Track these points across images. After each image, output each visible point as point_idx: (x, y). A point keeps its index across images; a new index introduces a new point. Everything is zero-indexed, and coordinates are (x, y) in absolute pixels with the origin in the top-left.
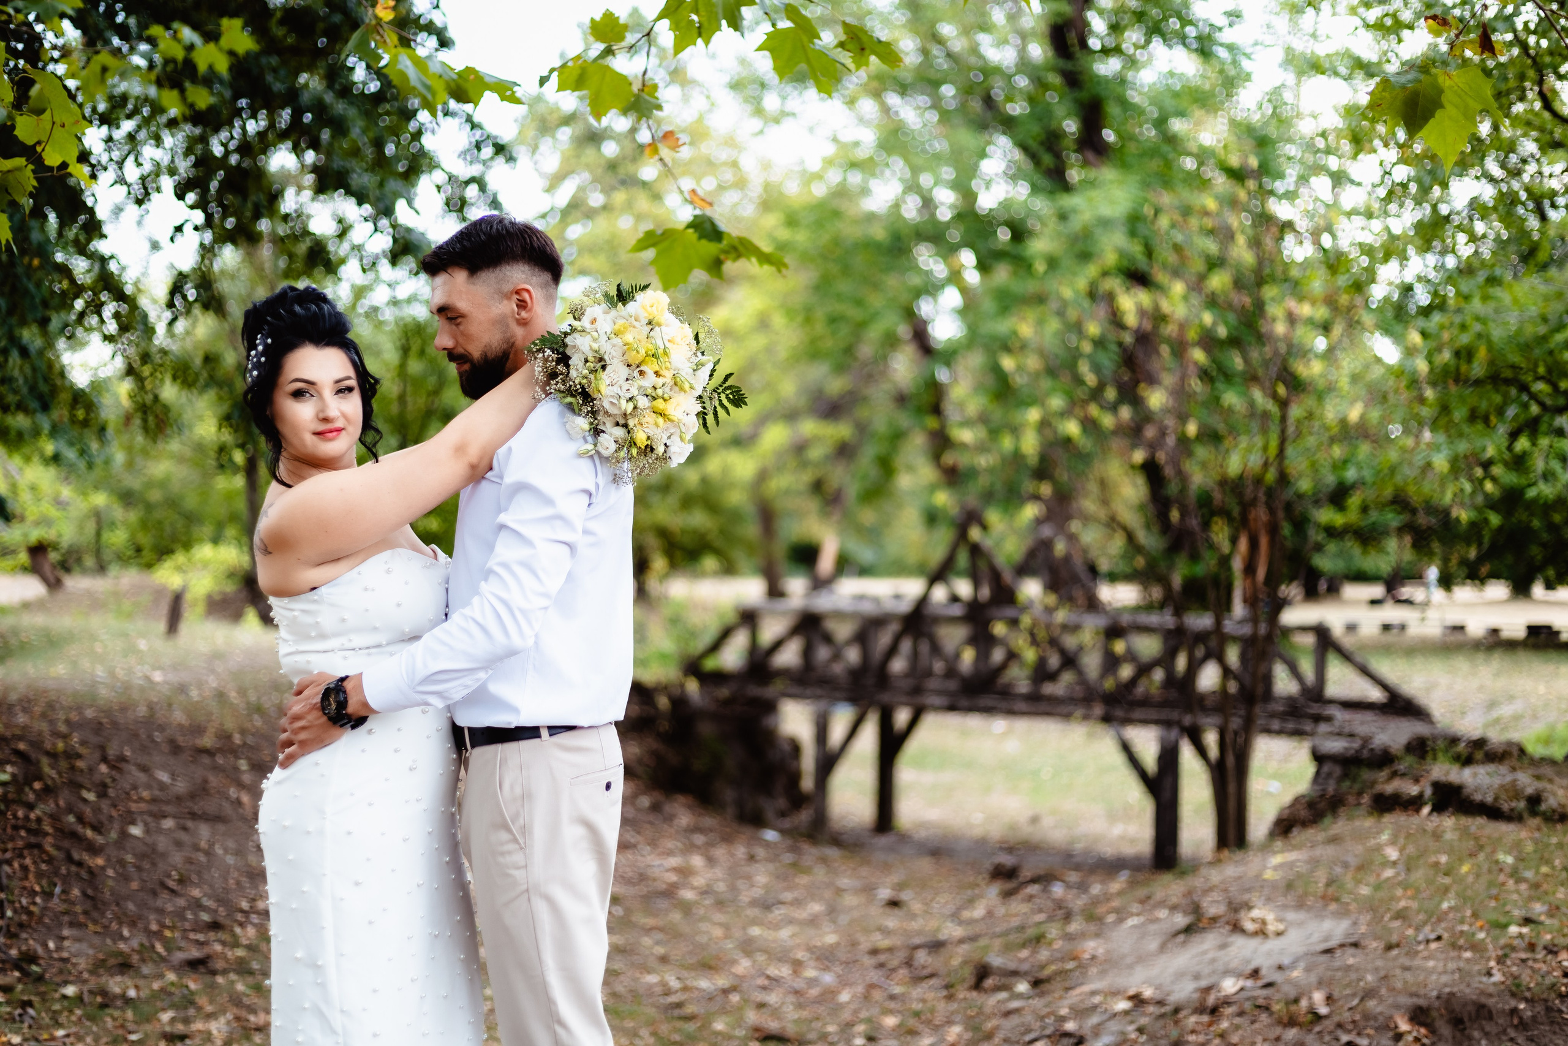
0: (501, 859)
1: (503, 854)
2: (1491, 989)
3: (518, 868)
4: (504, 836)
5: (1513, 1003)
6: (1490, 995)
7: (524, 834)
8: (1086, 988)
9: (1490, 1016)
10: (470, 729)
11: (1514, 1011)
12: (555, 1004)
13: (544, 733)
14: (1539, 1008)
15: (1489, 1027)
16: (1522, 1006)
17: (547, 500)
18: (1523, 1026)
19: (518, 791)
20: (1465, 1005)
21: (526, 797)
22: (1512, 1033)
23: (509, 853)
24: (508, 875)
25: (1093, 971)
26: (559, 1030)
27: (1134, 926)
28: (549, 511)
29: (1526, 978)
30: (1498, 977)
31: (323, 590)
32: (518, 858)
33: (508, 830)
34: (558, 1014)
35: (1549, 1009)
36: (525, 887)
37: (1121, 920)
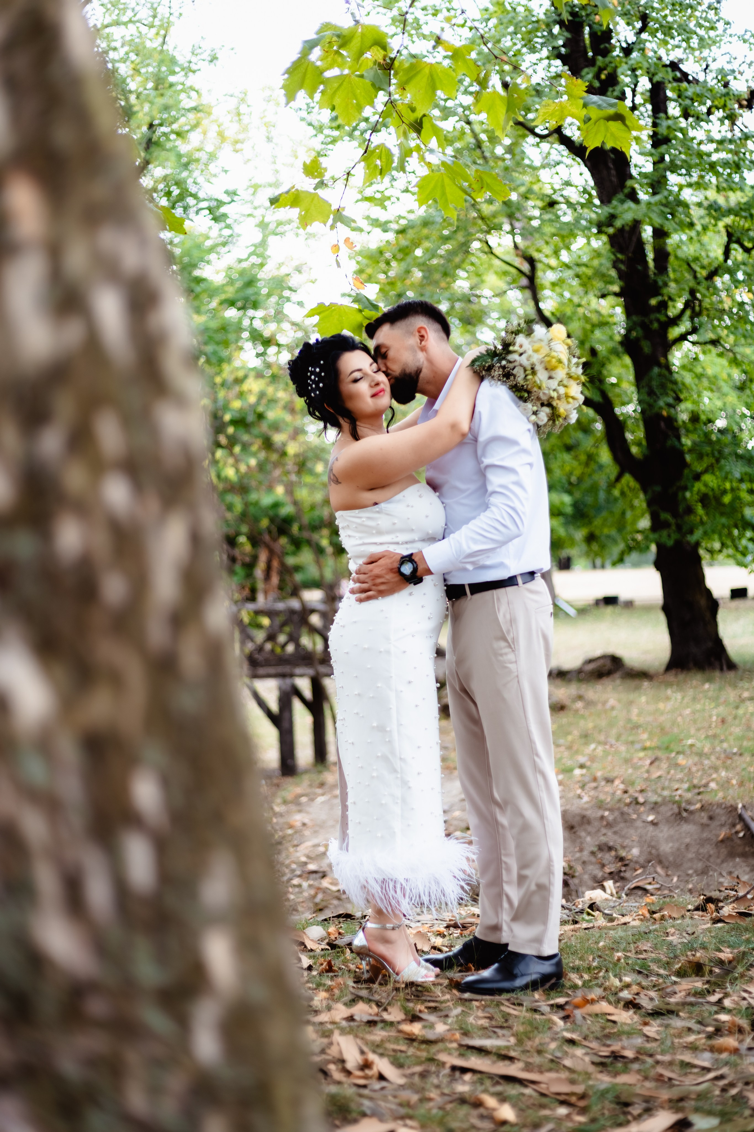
0: (501, 658)
1: (501, 655)
2: (586, 806)
3: (511, 663)
4: (503, 644)
5: (600, 813)
6: (586, 809)
7: (513, 642)
8: (309, 844)
9: (589, 822)
10: (470, 585)
11: (602, 817)
12: (535, 743)
13: (520, 580)
14: (617, 813)
15: (589, 828)
16: (606, 813)
17: (513, 442)
18: (609, 825)
19: (508, 617)
20: (574, 817)
21: (512, 621)
22: (604, 831)
23: (506, 654)
24: (506, 667)
25: (307, 833)
26: (536, 759)
27: (323, 803)
28: (516, 448)
29: (602, 797)
30: (586, 799)
31: (383, 505)
32: (511, 657)
33: (506, 640)
34: (536, 750)
35: (622, 814)
36: (516, 674)
37: (312, 800)
